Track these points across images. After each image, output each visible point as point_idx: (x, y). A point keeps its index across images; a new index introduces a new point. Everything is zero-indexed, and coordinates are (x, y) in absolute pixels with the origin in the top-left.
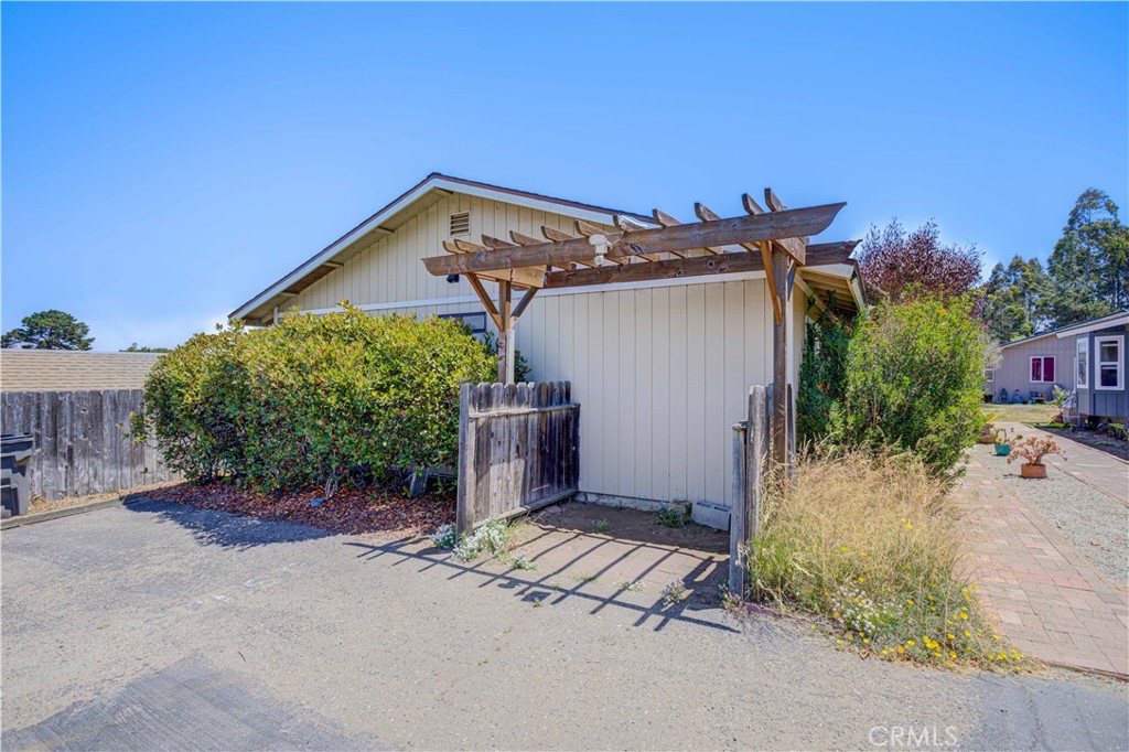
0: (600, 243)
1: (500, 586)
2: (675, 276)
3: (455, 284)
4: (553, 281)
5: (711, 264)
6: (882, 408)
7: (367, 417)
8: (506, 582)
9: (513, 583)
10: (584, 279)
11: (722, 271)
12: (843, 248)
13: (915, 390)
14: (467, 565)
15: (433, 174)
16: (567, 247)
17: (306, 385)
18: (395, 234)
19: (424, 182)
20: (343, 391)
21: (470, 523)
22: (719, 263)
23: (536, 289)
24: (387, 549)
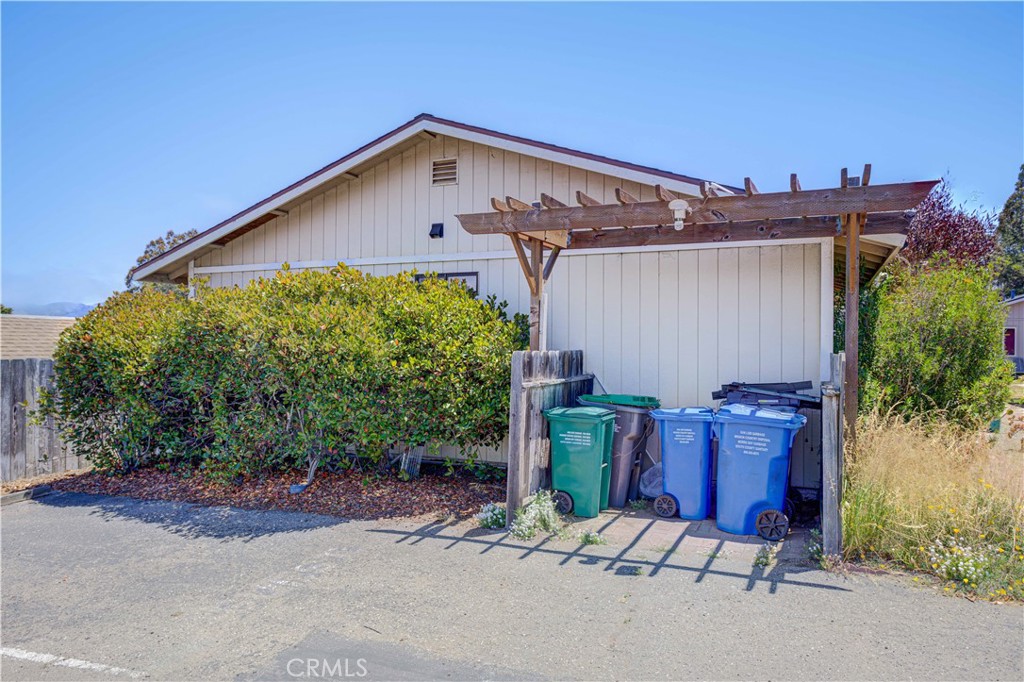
0: (679, 208)
1: (581, 562)
2: (721, 240)
3: (438, 240)
4: (578, 241)
5: (762, 229)
6: (917, 377)
7: (383, 389)
8: (585, 559)
9: (592, 560)
10: (616, 241)
11: (773, 236)
12: (902, 217)
13: (947, 360)
14: (531, 544)
15: (423, 114)
16: (638, 210)
17: (318, 353)
18: (357, 180)
19: (410, 124)
20: (359, 359)
21: (521, 501)
22: (771, 228)
23: (560, 249)
24: (423, 533)
